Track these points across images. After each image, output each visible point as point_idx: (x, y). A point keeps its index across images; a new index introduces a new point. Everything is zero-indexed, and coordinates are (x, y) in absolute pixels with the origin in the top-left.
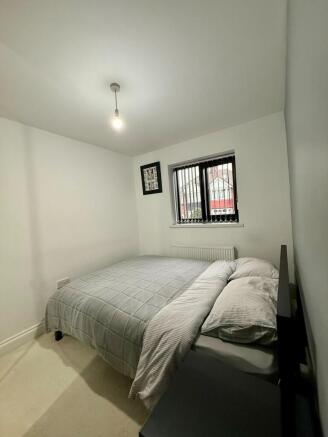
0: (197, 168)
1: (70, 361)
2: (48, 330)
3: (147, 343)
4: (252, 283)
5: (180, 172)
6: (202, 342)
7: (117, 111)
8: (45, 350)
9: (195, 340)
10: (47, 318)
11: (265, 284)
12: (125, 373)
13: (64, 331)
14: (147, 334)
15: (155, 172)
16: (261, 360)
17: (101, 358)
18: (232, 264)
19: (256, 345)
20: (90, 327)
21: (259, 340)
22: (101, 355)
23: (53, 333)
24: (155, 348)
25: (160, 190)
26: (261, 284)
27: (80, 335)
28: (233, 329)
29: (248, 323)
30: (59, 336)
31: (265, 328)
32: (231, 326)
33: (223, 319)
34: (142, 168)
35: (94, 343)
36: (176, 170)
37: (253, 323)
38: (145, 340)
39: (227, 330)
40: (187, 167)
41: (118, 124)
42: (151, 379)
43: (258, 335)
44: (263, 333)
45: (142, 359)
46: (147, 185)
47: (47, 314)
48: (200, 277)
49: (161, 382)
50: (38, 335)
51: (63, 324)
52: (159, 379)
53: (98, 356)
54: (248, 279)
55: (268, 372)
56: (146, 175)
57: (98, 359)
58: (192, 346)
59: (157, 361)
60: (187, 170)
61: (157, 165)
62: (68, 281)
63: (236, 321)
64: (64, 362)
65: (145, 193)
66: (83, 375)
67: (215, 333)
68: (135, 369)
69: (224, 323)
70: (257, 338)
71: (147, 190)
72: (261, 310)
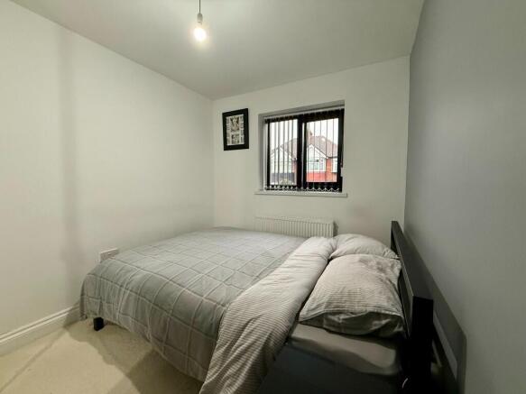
0: (296, 121)
1: (111, 358)
2: (83, 316)
3: (224, 334)
4: (362, 261)
5: (273, 124)
6: (301, 333)
7: (200, 16)
8: (77, 343)
9: (291, 329)
10: (82, 300)
11: (378, 263)
12: (191, 374)
13: (106, 318)
14: (225, 322)
15: (241, 122)
16: (381, 358)
17: (157, 354)
18: (332, 241)
19: (373, 337)
20: (143, 312)
21: (378, 331)
22: (157, 349)
23: (90, 320)
24: (236, 340)
25: (245, 146)
26: (373, 263)
27: (130, 323)
28: (342, 317)
29: (364, 309)
30: (99, 324)
31: (386, 316)
32: (340, 313)
33: (329, 303)
34: (225, 115)
35: (149, 334)
36: (269, 122)
37: (370, 309)
38: (222, 330)
39: (335, 318)
40: (282, 119)
41: (200, 36)
42: (228, 382)
43: (376, 324)
44: (384, 322)
45: (217, 354)
46: (229, 138)
47: (82, 295)
48: (294, 254)
49: (244, 386)
50: (69, 323)
51: (106, 309)
52: (240, 382)
53: (153, 351)
54: (357, 257)
55: (389, 372)
56: (229, 125)
57: (153, 356)
58: (288, 338)
59: (239, 357)
60: (282, 123)
61: (245, 112)
62: (116, 253)
63: (347, 306)
64: (105, 359)
65: (227, 148)
66: (130, 376)
67: (318, 321)
68: (206, 369)
69: (331, 309)
70: (374, 328)
71: (229, 144)
72: (380, 293)
